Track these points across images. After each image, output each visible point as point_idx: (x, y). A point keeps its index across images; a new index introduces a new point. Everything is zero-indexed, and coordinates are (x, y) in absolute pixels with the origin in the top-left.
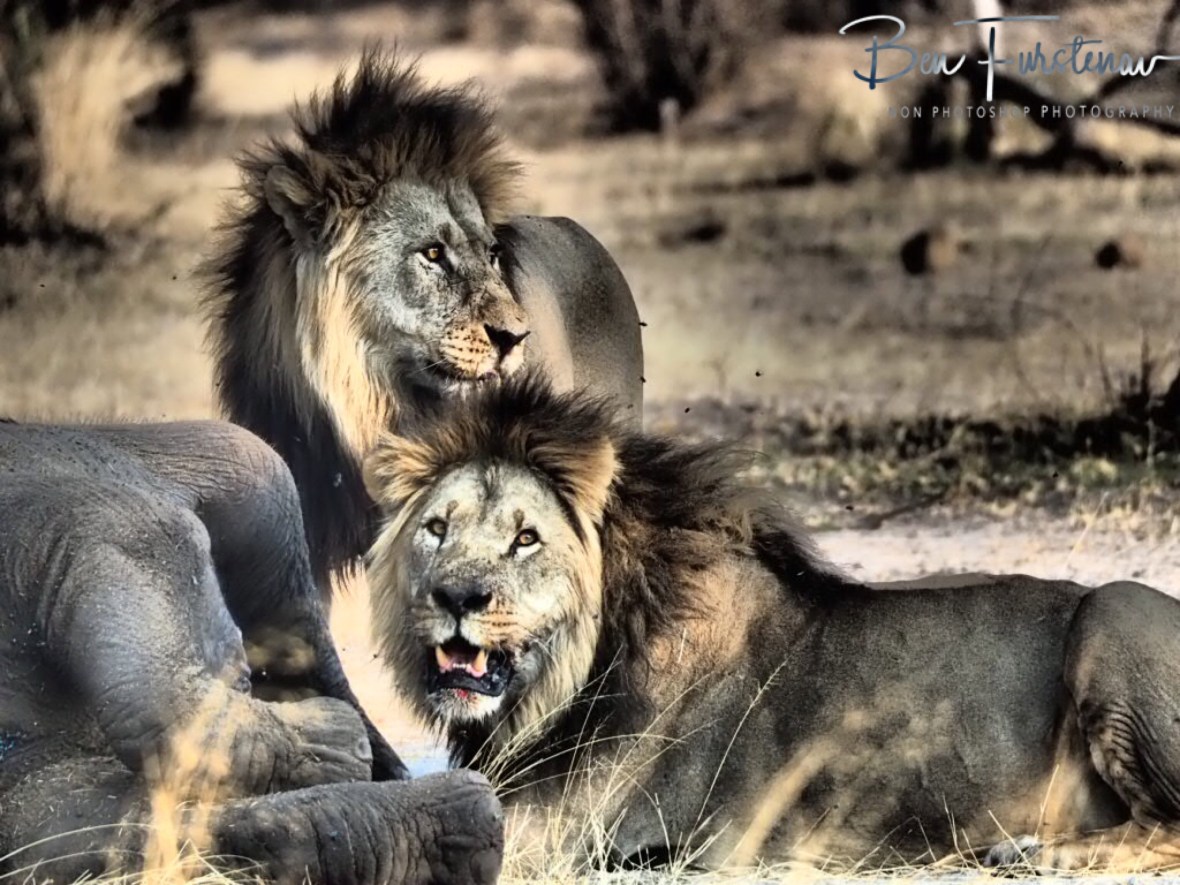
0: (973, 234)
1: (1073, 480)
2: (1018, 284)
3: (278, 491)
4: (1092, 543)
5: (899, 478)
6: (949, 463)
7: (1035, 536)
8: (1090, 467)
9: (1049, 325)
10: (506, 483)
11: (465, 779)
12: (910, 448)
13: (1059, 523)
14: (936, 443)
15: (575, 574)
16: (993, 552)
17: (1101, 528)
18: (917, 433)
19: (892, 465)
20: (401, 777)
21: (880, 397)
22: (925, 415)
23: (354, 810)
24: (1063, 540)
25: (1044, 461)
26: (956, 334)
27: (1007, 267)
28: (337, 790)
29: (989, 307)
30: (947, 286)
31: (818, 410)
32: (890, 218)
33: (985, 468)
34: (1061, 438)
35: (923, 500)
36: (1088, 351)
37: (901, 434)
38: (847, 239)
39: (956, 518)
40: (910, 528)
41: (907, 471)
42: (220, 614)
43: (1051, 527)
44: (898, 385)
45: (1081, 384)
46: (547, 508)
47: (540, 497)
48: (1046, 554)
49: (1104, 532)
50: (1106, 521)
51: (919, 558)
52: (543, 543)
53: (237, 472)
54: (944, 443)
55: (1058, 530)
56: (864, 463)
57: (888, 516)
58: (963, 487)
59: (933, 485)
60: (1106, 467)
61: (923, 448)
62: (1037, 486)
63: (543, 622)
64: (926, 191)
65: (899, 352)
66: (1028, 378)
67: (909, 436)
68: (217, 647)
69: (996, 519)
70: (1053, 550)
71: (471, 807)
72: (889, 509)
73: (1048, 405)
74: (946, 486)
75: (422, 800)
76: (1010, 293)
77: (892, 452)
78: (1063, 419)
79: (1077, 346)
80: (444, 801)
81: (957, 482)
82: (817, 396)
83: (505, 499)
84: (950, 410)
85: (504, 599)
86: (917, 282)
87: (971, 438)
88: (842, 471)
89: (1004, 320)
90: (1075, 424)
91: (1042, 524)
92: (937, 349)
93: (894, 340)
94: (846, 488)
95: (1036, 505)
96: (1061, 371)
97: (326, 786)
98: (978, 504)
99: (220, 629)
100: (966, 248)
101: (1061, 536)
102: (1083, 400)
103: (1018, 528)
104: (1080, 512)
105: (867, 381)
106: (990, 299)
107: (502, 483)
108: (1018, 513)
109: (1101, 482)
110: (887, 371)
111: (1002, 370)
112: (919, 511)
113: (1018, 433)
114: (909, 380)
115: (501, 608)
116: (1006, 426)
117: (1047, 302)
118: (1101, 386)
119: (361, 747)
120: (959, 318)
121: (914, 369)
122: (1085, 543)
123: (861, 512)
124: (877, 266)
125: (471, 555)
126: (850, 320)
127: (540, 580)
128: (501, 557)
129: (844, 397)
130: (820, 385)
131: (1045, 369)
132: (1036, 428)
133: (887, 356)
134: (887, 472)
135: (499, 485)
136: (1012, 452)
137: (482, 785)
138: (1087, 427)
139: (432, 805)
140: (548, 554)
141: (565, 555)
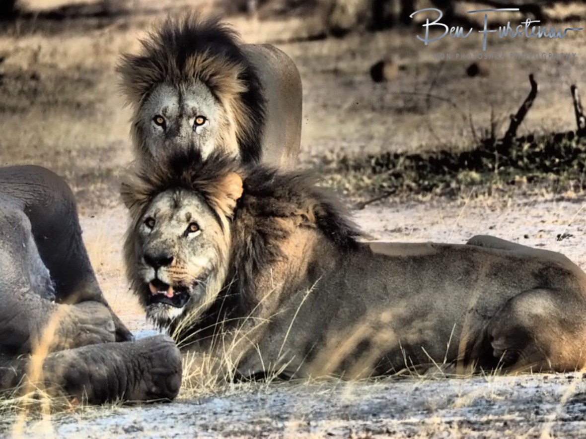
0: (405, 61)
1: (459, 182)
2: (429, 86)
3: (65, 200)
4: (469, 213)
5: (373, 184)
6: (397, 176)
7: (441, 211)
8: (467, 175)
9: (445, 106)
10: (184, 199)
11: (162, 340)
12: (378, 168)
13: (452, 203)
14: (391, 166)
15: (218, 246)
16: (420, 219)
17: (473, 206)
18: (381, 161)
19: (369, 178)
20: (130, 340)
21: (363, 144)
22: (385, 152)
23: (107, 357)
24: (455, 212)
25: (444, 173)
26: (399, 111)
27: (423, 77)
28: (99, 347)
29: (415, 98)
30: (394, 87)
31: (332, 151)
32: (364, 55)
33: (415, 178)
34: (452, 161)
35: (386, 194)
36: (465, 118)
37: (373, 161)
38: (343, 65)
39: (402, 203)
40: (379, 209)
41: (377, 180)
42: (38, 262)
43: (449, 206)
44: (371, 138)
45: (461, 134)
46: (203, 212)
47: (200, 206)
48: (446, 219)
49: (475, 208)
50: (476, 202)
51: (384, 223)
52: (202, 230)
53: (45, 191)
54: (394, 166)
55: (452, 207)
56: (355, 177)
57: (368, 203)
58: (405, 187)
59: (389, 187)
60: (475, 175)
61: (384, 169)
62: (441, 185)
63: (203, 271)
64: (382, 41)
65: (371, 121)
66: (435, 132)
67: (377, 163)
68: (37, 278)
69: (421, 202)
70: (450, 217)
71: (165, 354)
72: (368, 200)
73: (445, 145)
74: (396, 187)
75: (141, 351)
76: (425, 90)
77: (369, 171)
78: (454, 151)
79: (459, 116)
80: (152, 351)
81: (402, 185)
82: (331, 144)
83: (182, 208)
84: (397, 150)
85: (180, 261)
86: (378, 85)
87: (408, 163)
88: (345, 181)
89: (422, 104)
90: (459, 155)
91: (444, 205)
92: (390, 119)
93: (368, 115)
94: (347, 189)
95: (441, 195)
96: (451, 128)
97: (93, 346)
98: (413, 195)
99: (38, 270)
100: (402, 68)
101: (453, 210)
102: (463, 142)
103: (432, 206)
104: (463, 198)
105: (357, 136)
106: (415, 94)
107: (182, 199)
108: (432, 199)
109: (473, 183)
110: (366, 131)
111: (422, 129)
112: (383, 199)
113: (431, 160)
114: (376, 135)
115: (178, 265)
116: (425, 156)
117: (443, 94)
118: (471, 134)
119: (110, 325)
120: (400, 103)
121: (378, 129)
122: (465, 213)
123: (354, 201)
124: (358, 78)
125: (164, 237)
126: (346, 106)
127: (200, 250)
128: (179, 238)
129: (344, 144)
130: (333, 139)
131: (443, 127)
132: (440, 157)
133: (365, 123)
134: (367, 181)
135: (180, 201)
136: (428, 169)
137: (171, 342)
138: (465, 155)
139: (146, 353)
140: (205, 236)
141: (213, 236)
